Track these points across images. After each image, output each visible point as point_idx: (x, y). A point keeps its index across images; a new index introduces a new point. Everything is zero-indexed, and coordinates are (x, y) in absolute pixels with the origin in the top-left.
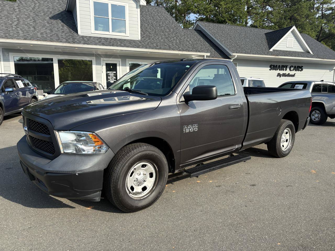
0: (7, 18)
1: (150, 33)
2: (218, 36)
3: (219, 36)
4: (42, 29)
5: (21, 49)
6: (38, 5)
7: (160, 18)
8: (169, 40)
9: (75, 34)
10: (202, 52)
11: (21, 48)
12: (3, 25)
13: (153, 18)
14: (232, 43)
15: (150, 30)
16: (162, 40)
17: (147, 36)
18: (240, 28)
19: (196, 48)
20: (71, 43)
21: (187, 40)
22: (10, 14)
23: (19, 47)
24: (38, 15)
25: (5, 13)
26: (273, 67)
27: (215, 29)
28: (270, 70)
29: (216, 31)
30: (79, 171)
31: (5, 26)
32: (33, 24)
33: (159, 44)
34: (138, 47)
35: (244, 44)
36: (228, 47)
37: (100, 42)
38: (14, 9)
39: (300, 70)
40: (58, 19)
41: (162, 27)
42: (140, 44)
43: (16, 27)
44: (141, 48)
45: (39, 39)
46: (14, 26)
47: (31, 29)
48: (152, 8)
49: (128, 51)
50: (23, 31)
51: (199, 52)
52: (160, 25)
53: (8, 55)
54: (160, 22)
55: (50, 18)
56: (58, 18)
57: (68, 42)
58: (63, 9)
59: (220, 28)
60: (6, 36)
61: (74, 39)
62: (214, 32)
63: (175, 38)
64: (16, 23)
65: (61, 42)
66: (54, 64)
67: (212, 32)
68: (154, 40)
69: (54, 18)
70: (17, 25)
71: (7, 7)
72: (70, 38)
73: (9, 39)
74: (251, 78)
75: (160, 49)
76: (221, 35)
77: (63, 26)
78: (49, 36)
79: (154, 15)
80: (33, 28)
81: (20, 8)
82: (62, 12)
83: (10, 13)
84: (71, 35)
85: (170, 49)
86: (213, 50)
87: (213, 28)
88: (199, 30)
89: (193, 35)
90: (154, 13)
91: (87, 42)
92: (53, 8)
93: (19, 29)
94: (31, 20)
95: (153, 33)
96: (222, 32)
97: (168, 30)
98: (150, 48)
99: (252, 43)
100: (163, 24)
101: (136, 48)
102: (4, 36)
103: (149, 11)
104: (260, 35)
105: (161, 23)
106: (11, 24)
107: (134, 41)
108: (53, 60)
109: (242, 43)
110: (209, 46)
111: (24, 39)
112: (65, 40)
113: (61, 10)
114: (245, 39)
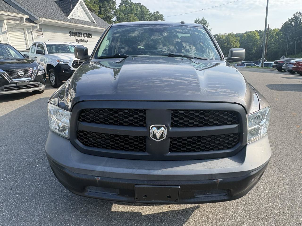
26: (72, 34)
28: (70, 36)
39: (90, 37)
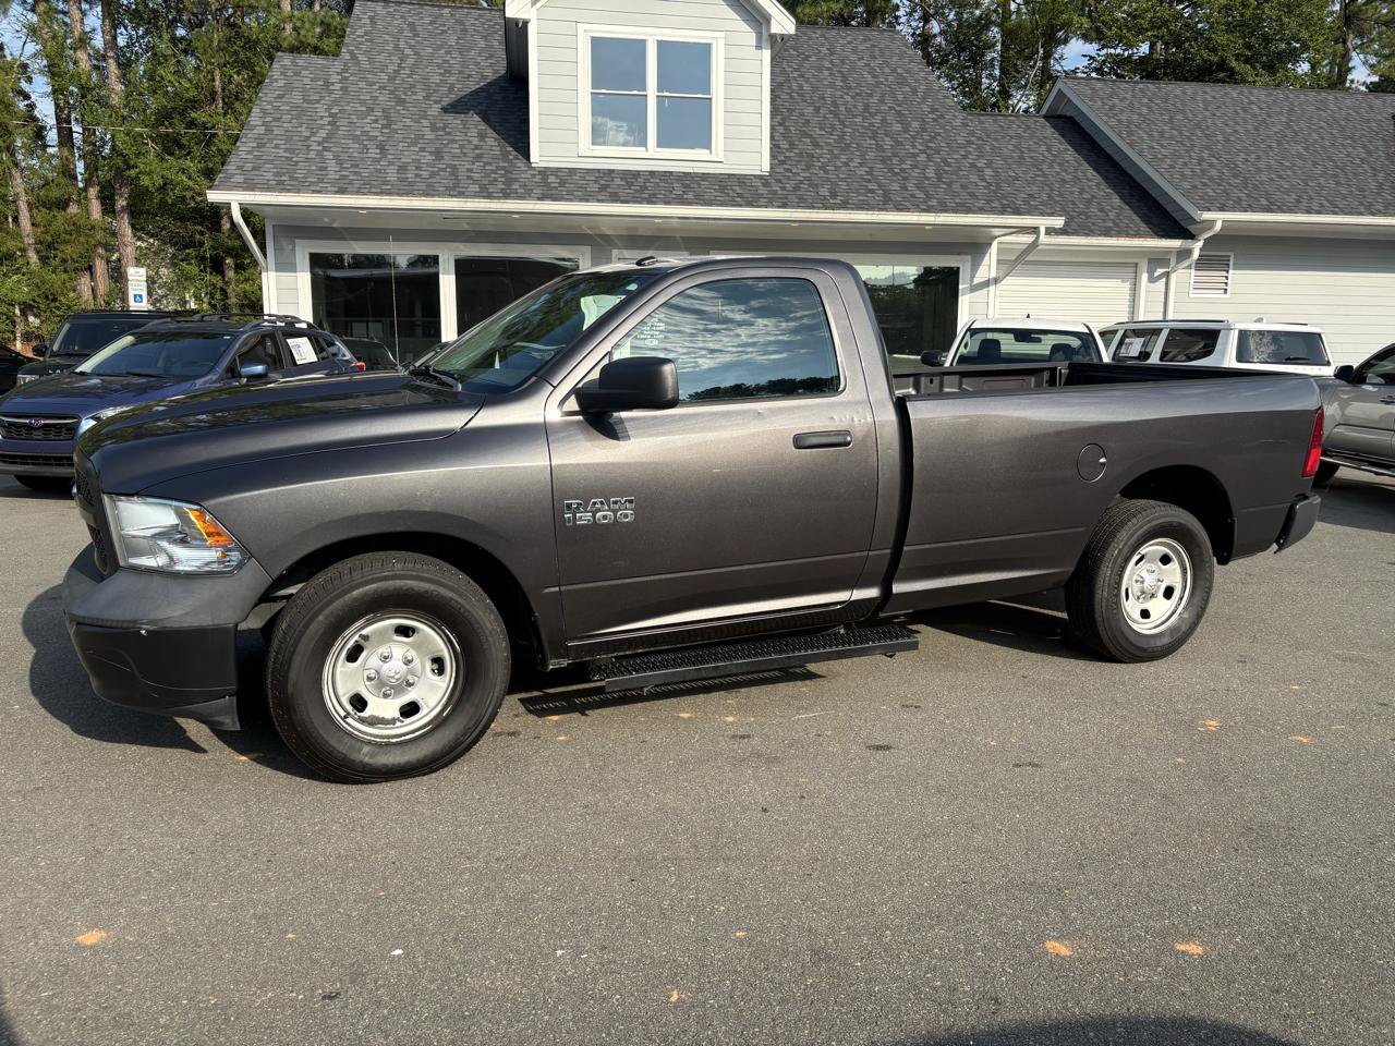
0: (298, 117)
1: (816, 145)
2: (1145, 137)
3: (1151, 136)
4: (406, 153)
5: (335, 225)
6: (410, 61)
7: (874, 77)
8: (891, 170)
9: (520, 163)
10: (1029, 213)
11: (334, 221)
12: (279, 142)
13: (844, 79)
14: (1211, 165)
15: (821, 129)
16: (862, 171)
17: (800, 155)
18: (1269, 95)
19: (1004, 197)
20: (499, 198)
21: (973, 165)
22: (309, 102)
23: (326, 220)
24: (401, 102)
25: (296, 98)
27: (1137, 105)
29: (1140, 114)
30: (147, 624)
31: (287, 146)
32: (378, 134)
33: (843, 186)
34: (750, 204)
35: (1269, 167)
36: (1186, 185)
37: (603, 188)
38: (327, 84)
40: (469, 110)
41: (873, 115)
42: (762, 190)
43: (320, 148)
44: (760, 206)
45: (389, 187)
46: (315, 147)
47: (369, 155)
48: (849, 39)
49: (708, 219)
50: (340, 163)
51: (1017, 212)
52: (866, 107)
53: (290, 247)
54: (871, 95)
55: (445, 110)
56: (473, 108)
57: (484, 194)
58: (496, 71)
59: (1166, 101)
60: (281, 183)
61: (509, 182)
62: (1129, 122)
63: (922, 158)
64: (322, 134)
65: (461, 195)
66: (441, 276)
67: (1120, 121)
68: (826, 172)
69: (457, 107)
70: (326, 140)
71: (306, 78)
72: (496, 180)
73: (289, 191)
74: (1260, 320)
75: (844, 206)
76: (1162, 134)
77: (482, 136)
78: (425, 174)
79: (853, 69)
80: (378, 151)
81: (346, 79)
82: (490, 84)
83: (312, 98)
84: (503, 168)
85: (886, 203)
86: (1117, 200)
87: (1131, 104)
88: (1065, 117)
89: (1031, 137)
90: (854, 57)
91: (553, 192)
92: (461, 72)
93: (329, 155)
94: (376, 121)
95: (828, 144)
96: (1172, 118)
97: (897, 127)
98: (803, 203)
99: (1315, 164)
100: (882, 101)
101: (740, 206)
102: (274, 182)
103: (832, 54)
104: (1368, 121)
105: (875, 99)
106: (307, 138)
107: (741, 180)
108: (440, 260)
109: (1262, 165)
110: (1098, 185)
111: (336, 192)
112: (476, 188)
113: (490, 75)
114: (1280, 144)
